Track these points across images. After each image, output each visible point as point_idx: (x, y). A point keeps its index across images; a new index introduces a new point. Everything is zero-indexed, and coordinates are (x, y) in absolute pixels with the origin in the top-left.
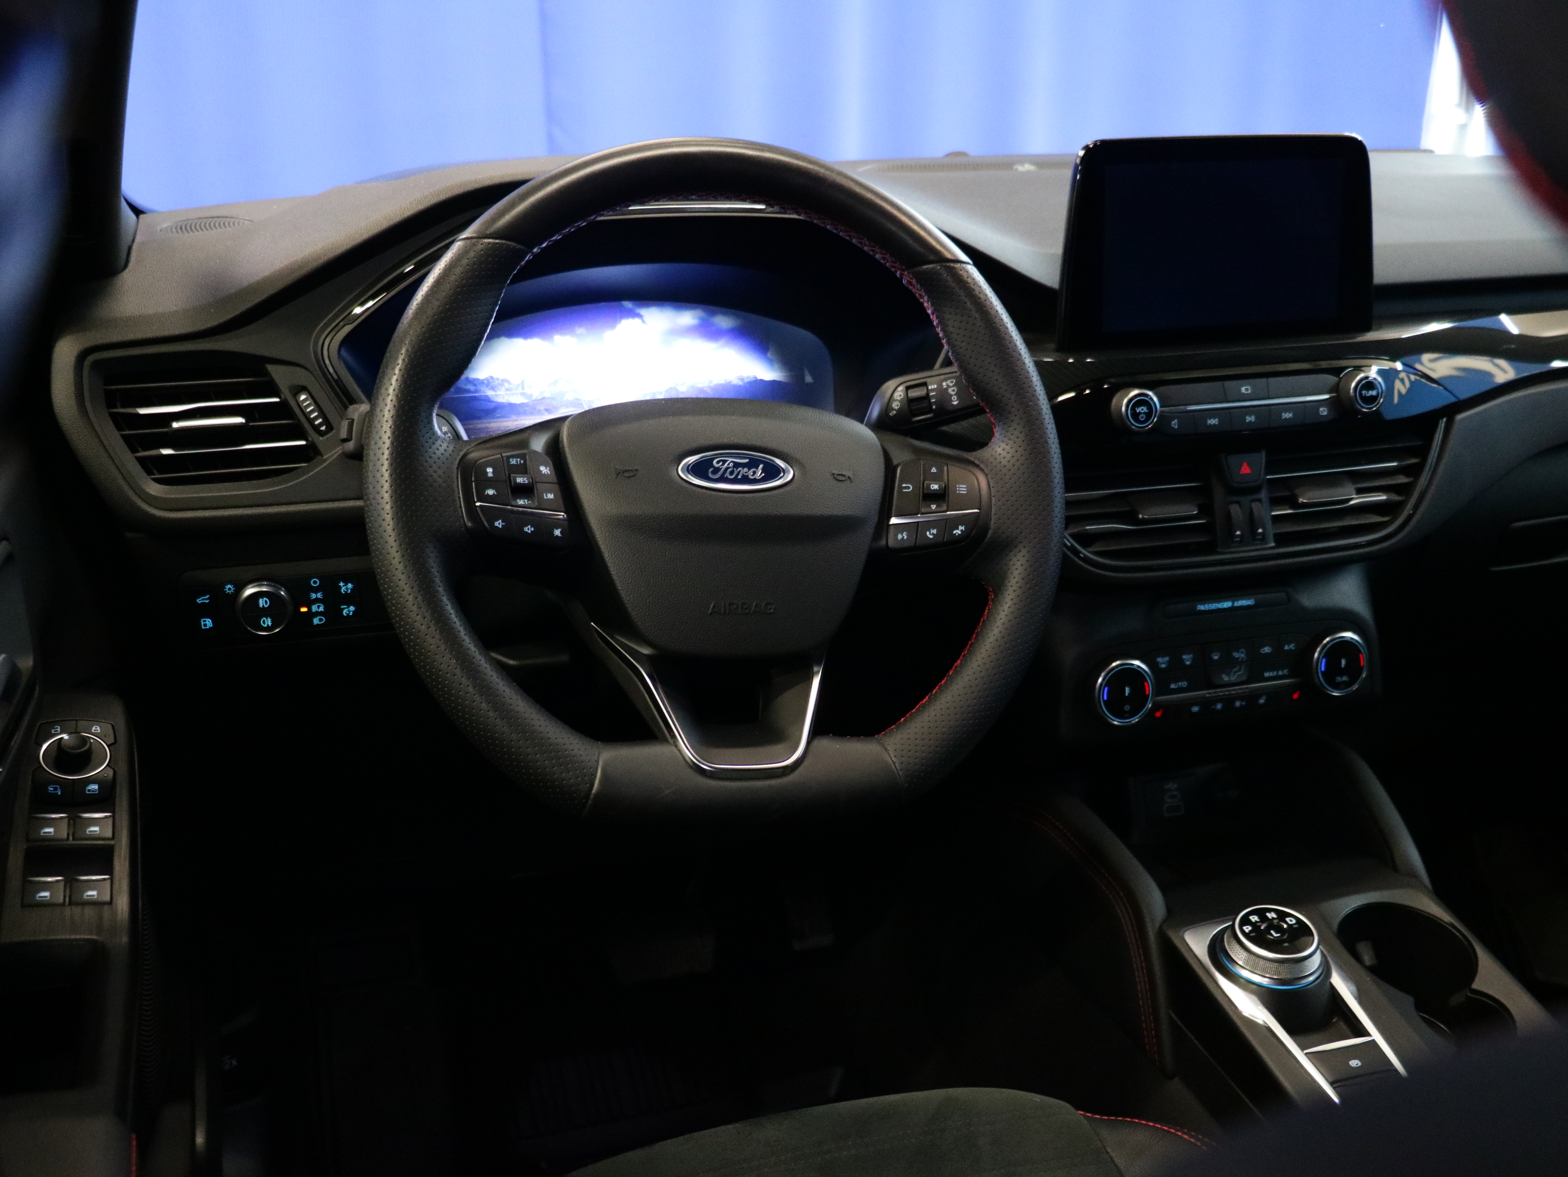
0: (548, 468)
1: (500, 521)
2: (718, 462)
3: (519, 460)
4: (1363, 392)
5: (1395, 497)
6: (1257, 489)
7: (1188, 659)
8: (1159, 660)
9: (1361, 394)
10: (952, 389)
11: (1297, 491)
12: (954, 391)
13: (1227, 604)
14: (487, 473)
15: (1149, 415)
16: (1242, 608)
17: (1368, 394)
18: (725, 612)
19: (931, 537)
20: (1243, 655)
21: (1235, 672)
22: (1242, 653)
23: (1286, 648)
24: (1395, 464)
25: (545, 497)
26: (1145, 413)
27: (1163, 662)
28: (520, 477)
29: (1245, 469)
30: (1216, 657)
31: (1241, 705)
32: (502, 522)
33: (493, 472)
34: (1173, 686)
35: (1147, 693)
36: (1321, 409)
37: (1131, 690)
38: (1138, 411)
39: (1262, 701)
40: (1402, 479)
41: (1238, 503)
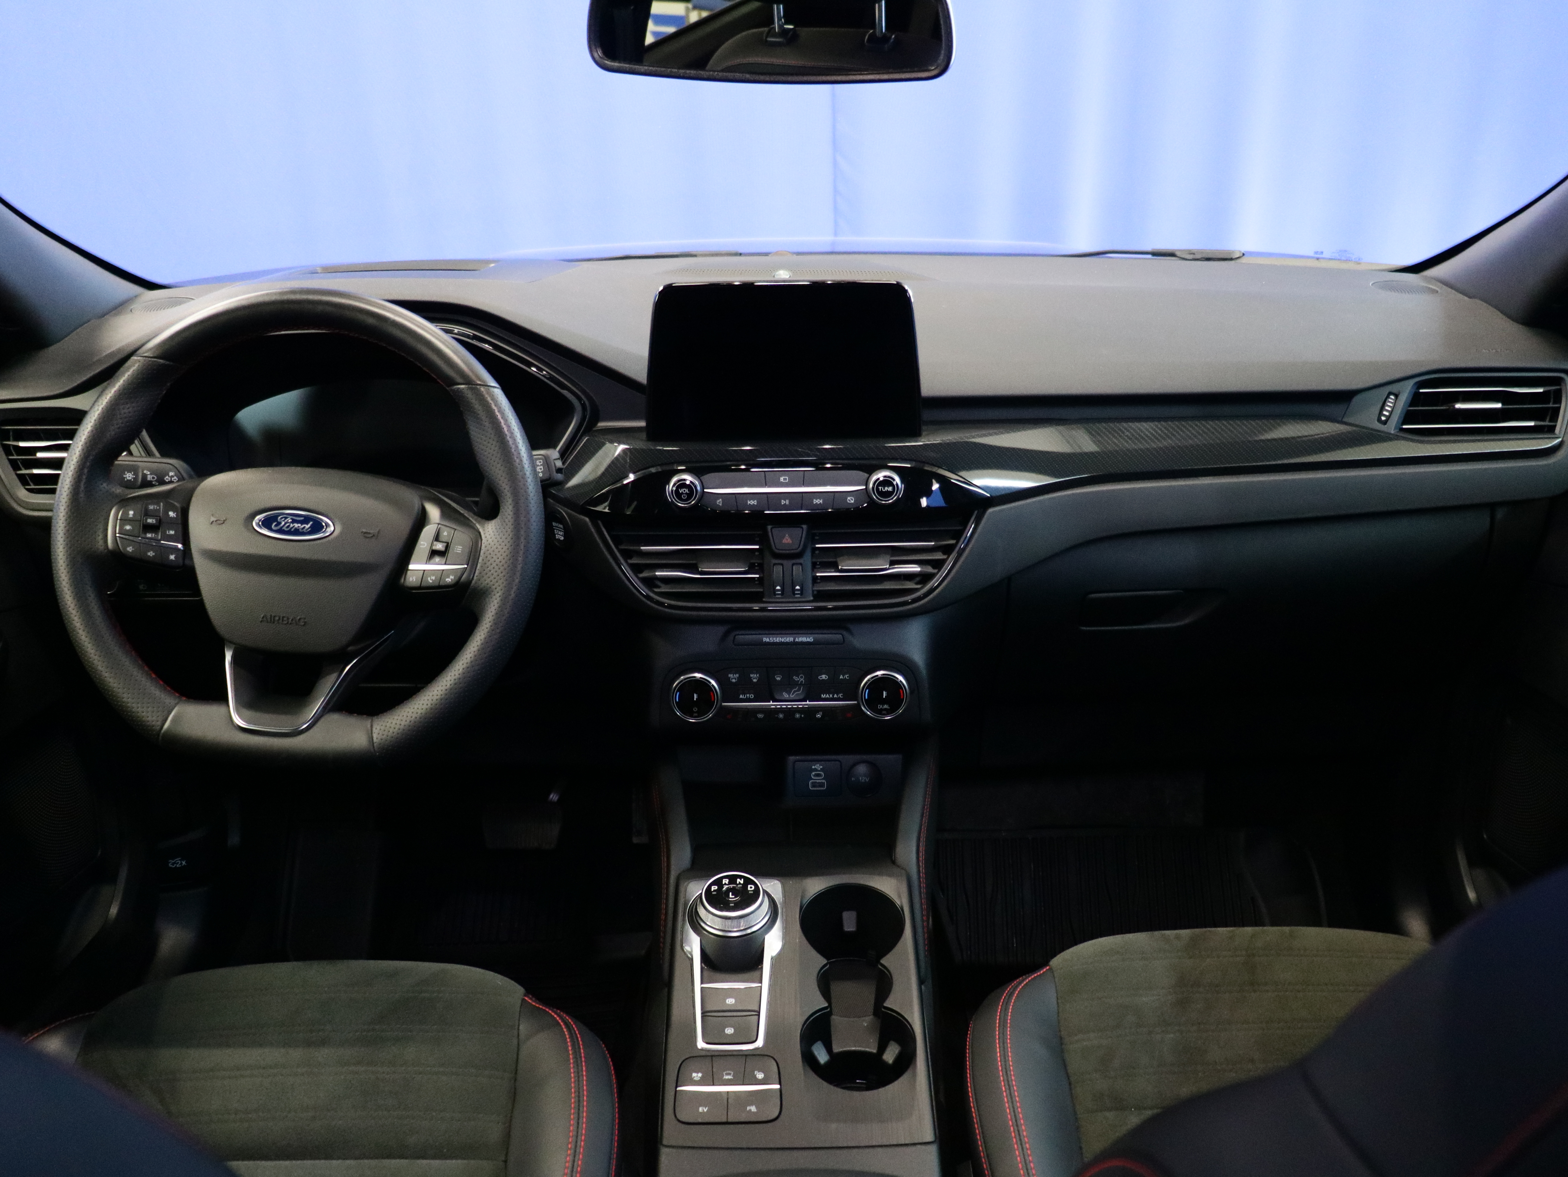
0: (175, 513)
1: (131, 547)
2: (282, 518)
3: (156, 506)
4: (880, 488)
5: (929, 569)
6: (799, 555)
7: (755, 677)
8: (731, 676)
9: (878, 489)
10: (540, 467)
11: (838, 560)
12: (541, 469)
13: (790, 639)
14: (129, 514)
15: (690, 496)
16: (802, 643)
17: (884, 489)
18: (271, 620)
19: (431, 581)
20: (802, 680)
21: (794, 692)
22: (802, 677)
23: (841, 677)
24: (933, 543)
25: (168, 533)
26: (686, 493)
27: (733, 677)
28: (150, 519)
29: (787, 540)
30: (778, 679)
31: (801, 716)
32: (133, 548)
33: (133, 515)
34: (741, 696)
35: (713, 700)
36: (849, 498)
37: (698, 696)
38: (681, 492)
39: (819, 716)
40: (939, 556)
41: (782, 565)
